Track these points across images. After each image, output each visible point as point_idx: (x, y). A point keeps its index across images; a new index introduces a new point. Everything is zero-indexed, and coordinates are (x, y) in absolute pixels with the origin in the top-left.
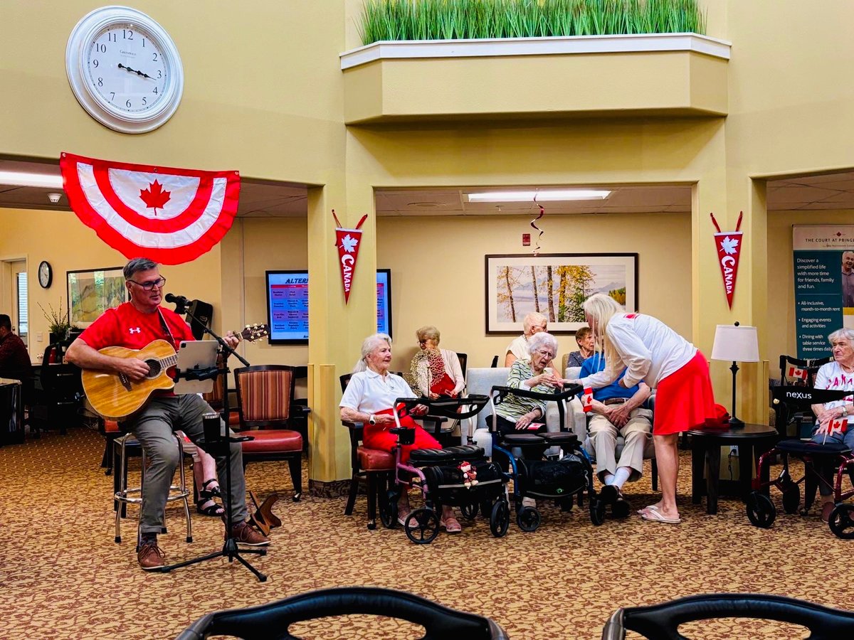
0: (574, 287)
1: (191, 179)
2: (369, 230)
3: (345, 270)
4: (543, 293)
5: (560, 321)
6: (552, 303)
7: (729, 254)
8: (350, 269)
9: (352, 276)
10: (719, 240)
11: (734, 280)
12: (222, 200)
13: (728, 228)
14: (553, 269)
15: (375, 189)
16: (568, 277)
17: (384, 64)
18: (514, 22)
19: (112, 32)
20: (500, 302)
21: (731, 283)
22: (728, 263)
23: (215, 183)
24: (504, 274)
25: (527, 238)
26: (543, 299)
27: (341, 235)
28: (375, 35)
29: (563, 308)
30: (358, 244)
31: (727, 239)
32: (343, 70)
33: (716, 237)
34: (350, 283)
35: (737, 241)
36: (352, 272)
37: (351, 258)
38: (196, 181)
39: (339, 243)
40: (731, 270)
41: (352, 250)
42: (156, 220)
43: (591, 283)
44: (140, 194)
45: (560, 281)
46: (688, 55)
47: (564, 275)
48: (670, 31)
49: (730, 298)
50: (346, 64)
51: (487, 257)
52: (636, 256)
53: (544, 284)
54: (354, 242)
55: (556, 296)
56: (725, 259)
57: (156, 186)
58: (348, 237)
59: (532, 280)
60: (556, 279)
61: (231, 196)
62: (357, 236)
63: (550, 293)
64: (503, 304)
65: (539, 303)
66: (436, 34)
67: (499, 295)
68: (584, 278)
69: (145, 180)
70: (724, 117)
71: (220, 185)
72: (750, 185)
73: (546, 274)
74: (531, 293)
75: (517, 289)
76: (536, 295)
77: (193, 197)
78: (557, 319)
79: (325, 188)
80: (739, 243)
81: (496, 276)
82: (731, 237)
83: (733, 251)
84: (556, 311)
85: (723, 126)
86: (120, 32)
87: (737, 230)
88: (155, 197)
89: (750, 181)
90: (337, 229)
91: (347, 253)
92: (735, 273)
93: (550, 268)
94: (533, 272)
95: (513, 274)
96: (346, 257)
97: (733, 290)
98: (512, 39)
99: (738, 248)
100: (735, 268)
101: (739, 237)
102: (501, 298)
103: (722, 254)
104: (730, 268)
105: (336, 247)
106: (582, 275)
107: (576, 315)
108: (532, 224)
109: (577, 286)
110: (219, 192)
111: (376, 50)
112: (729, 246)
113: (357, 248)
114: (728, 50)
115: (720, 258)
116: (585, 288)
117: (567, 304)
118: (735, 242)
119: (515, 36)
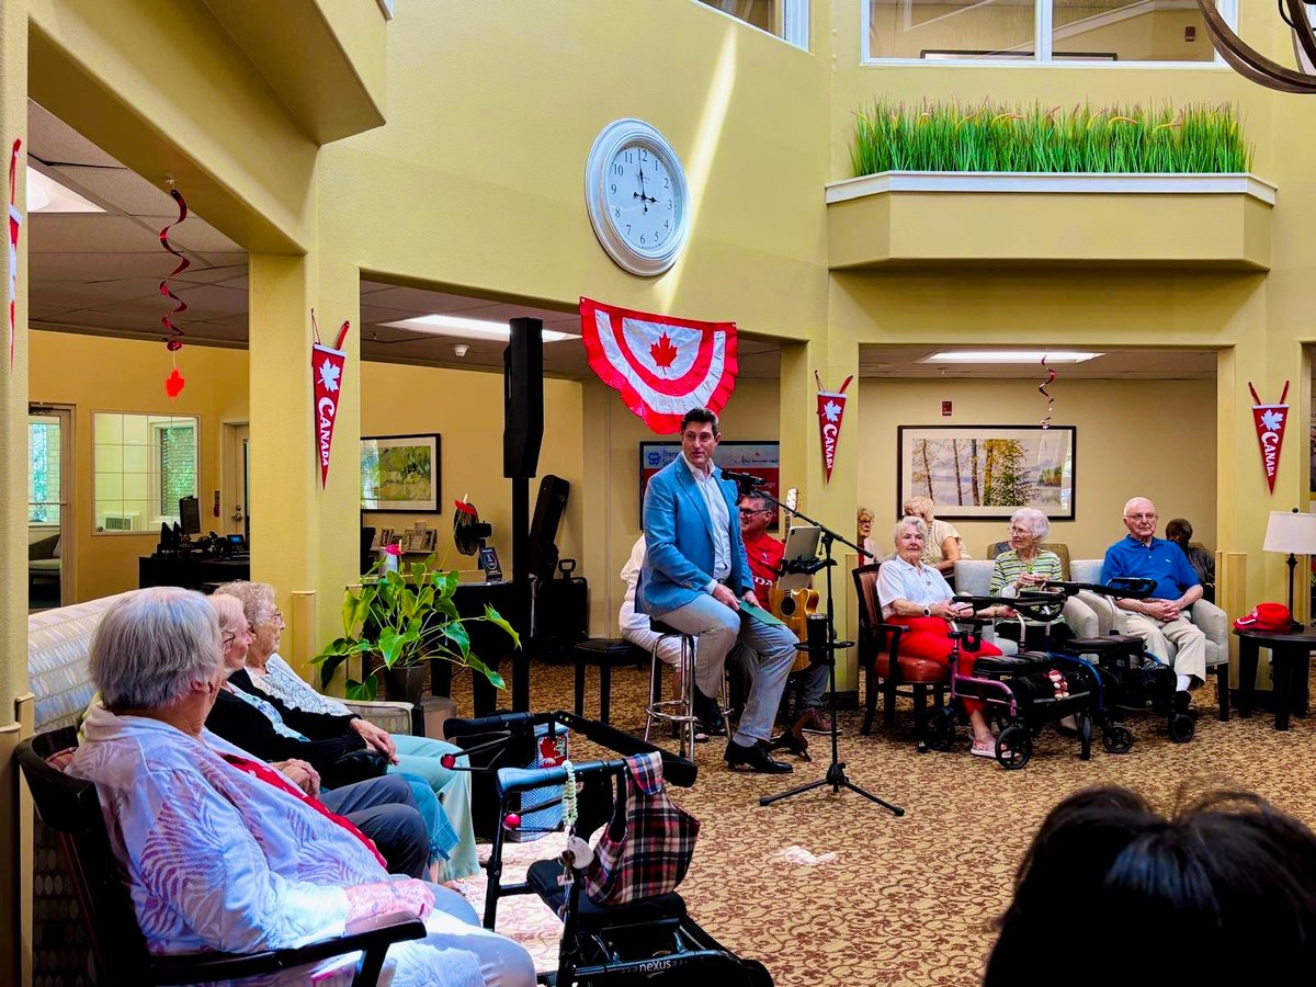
0: (1003, 465)
1: (694, 333)
2: (852, 394)
3: (827, 443)
4: (966, 473)
5: (985, 504)
6: (976, 483)
7: (1272, 430)
8: (832, 441)
9: (834, 449)
10: (1258, 414)
11: (1276, 460)
12: (722, 356)
13: (1270, 399)
14: (978, 443)
15: (860, 345)
16: (995, 452)
17: (892, 197)
18: (1040, 154)
19: (628, 151)
20: (915, 481)
21: (1273, 463)
22: (1270, 440)
23: (715, 337)
24: (921, 448)
25: (947, 407)
26: (966, 480)
27: (823, 401)
28: (872, 161)
29: (988, 491)
30: (842, 411)
31: (1269, 412)
32: (828, 204)
33: (1254, 410)
34: (832, 458)
35: (1281, 415)
36: (834, 444)
37: (834, 427)
38: (699, 334)
39: (821, 411)
40: (1274, 448)
41: (835, 419)
42: (666, 380)
43: (1022, 460)
44: (650, 350)
45: (985, 457)
46: (1242, 200)
47: (990, 451)
48: (1218, 171)
49: (1271, 481)
50: (833, 197)
51: (900, 429)
52: (1074, 429)
53: (967, 461)
54: (838, 409)
55: (982, 474)
56: (1265, 436)
57: (665, 340)
58: (831, 403)
59: (954, 456)
60: (982, 455)
61: (731, 354)
62: (840, 402)
63: (975, 472)
64: (919, 484)
65: (962, 484)
66: (951, 165)
67: (915, 473)
68: (1014, 455)
69: (655, 332)
70: (1264, 272)
71: (720, 338)
72: (1299, 350)
73: (969, 450)
74: (952, 473)
75: (938, 466)
76: (958, 474)
77: (696, 354)
78: (982, 502)
79: (809, 344)
80: (1284, 418)
81: (911, 450)
82: (1274, 411)
83: (1278, 427)
84: (981, 493)
85: (1264, 282)
86: (634, 151)
87: (1282, 403)
88: (664, 353)
89: (1300, 346)
90: (820, 393)
91: (830, 422)
92: (1277, 452)
93: (974, 441)
94: (955, 447)
95: (932, 448)
96: (828, 427)
97: (1275, 471)
98: (1038, 174)
99: (1282, 423)
100: (1278, 446)
101: (1284, 411)
102: (917, 479)
103: (1261, 429)
104: (1271, 446)
105: (817, 416)
106: (1011, 451)
107: (1004, 498)
108: (1041, 389)
109: (1006, 464)
110: (720, 349)
111: (885, 180)
112: (1271, 420)
113: (840, 416)
114: (1273, 195)
115: (1260, 435)
116: (1016, 466)
117: (993, 484)
118: (1279, 417)
119: (1041, 170)
